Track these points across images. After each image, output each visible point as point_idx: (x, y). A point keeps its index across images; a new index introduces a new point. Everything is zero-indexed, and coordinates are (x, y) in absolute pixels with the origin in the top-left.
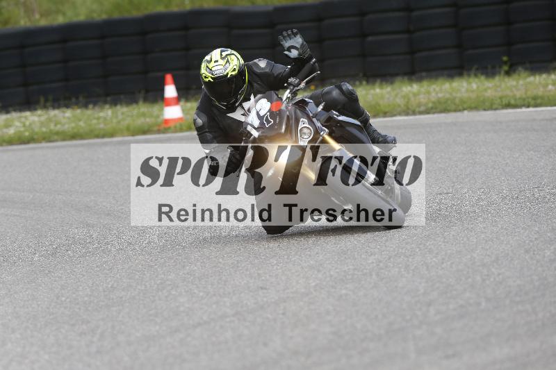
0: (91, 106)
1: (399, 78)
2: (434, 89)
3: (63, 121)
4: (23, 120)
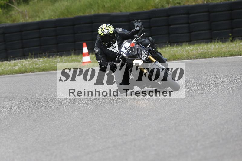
0: (51, 57)
1: (184, 43)
2: (200, 48)
3: (39, 63)
4: (22, 63)
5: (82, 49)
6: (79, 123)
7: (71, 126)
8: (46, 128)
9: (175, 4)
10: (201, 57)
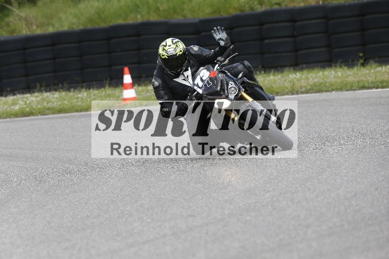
0: (72, 90)
1: (287, 69)
2: (312, 76)
3: (53, 100)
4: (25, 100)
5: (122, 78)
6: (118, 197)
7: (104, 201)
8: (65, 204)
9: (273, 5)
10: (314, 91)
